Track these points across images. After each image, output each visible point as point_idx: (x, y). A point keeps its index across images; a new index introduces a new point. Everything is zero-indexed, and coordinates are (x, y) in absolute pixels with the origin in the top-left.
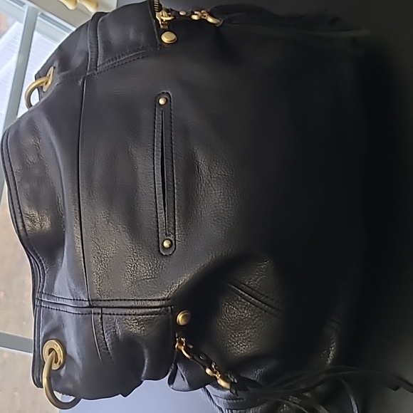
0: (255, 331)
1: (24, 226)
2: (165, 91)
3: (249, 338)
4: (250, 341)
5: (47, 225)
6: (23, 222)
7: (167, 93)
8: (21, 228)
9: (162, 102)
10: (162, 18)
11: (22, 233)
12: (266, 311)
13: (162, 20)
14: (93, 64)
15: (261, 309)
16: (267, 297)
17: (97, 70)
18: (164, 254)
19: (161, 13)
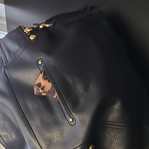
0: (119, 140)
1: (4, 141)
2: (40, 58)
3: (118, 144)
4: (119, 146)
5: (14, 137)
6: (3, 140)
7: (41, 58)
8: (3, 143)
9: (40, 63)
10: (27, 31)
11: (5, 145)
12: (120, 129)
13: (27, 32)
14: (5, 60)
15: (117, 129)
16: (118, 122)
17: (8, 62)
18: (73, 124)
19: (26, 29)
